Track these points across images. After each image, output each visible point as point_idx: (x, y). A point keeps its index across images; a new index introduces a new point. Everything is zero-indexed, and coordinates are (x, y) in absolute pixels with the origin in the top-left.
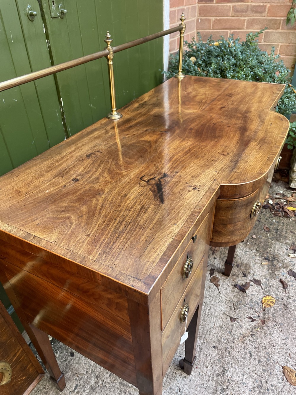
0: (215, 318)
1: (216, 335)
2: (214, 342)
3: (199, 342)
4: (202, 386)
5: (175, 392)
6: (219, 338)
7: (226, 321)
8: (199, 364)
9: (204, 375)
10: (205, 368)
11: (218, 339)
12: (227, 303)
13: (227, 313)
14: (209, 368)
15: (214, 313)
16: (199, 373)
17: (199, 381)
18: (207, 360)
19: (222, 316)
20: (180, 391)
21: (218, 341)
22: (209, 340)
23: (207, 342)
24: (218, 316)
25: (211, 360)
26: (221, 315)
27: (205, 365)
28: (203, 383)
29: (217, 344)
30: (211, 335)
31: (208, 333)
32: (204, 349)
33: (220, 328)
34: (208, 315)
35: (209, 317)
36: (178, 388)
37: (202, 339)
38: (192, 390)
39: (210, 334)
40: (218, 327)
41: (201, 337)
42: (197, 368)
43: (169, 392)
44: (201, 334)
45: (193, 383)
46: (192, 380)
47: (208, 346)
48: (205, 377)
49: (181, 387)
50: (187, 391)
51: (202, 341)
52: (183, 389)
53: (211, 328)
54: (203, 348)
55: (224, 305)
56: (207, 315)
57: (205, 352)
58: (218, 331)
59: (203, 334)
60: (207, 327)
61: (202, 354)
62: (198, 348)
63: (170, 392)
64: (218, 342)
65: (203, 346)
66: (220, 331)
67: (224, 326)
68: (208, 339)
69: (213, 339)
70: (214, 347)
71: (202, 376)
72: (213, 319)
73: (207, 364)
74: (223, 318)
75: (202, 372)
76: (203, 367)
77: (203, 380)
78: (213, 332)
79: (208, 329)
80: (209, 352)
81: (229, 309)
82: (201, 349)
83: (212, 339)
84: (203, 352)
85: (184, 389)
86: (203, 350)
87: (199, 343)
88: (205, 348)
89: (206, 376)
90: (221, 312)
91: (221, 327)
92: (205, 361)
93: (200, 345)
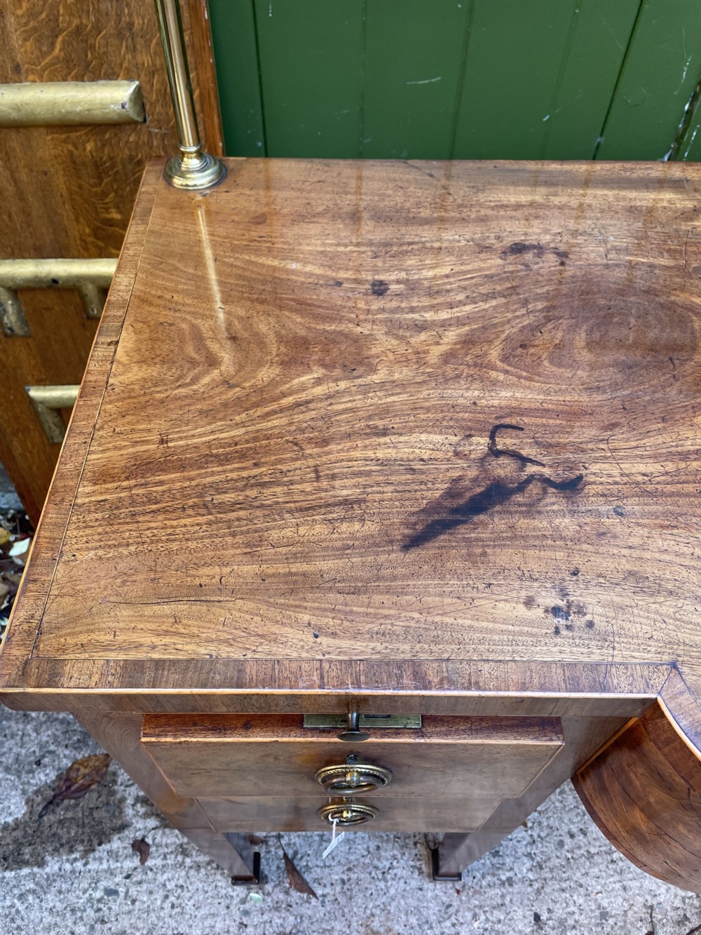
0: (618, 886)
1: (572, 908)
2: (549, 911)
3: (525, 871)
4: (426, 927)
5: (376, 862)
6: (571, 922)
7: (632, 924)
8: (471, 894)
9: (453, 919)
10: (469, 915)
11: (566, 920)
12: (692, 905)
13: (660, 917)
14: (476, 925)
15: (630, 876)
16: (450, 906)
17: (431, 912)
18: (492, 913)
19: (640, 905)
20: (384, 873)
21: (562, 922)
22: (545, 893)
23: (538, 892)
24: (631, 893)
25: (499, 921)
26: (641, 900)
27: (477, 911)
28: (434, 925)
29: (550, 922)
30: (563, 895)
31: (564, 885)
32: (516, 891)
33: (601, 913)
34: (612, 861)
35: (610, 866)
36: (388, 865)
37: (537, 876)
38: (402, 902)
39: (563, 890)
40: (599, 907)
41: (541, 868)
42: (458, 892)
43: (368, 847)
44: (548, 864)
45: (419, 900)
46: (424, 892)
47: (529, 899)
48: (448, 924)
49: (395, 871)
50: (392, 891)
51: (531, 876)
52: (393, 879)
53: (581, 886)
54: (516, 888)
55: (676, 896)
56: (609, 858)
57: (508, 898)
58: (587, 908)
59: (551, 870)
60: (578, 874)
61: (498, 891)
62: (509, 874)
63: (371, 849)
64: (556, 924)
65: (520, 885)
66: (591, 918)
67: (611, 921)
68: (548, 890)
69: (558, 905)
70: (537, 918)
71: (446, 916)
72: (611, 880)
73: (483, 918)
74: (635, 909)
75: (457, 911)
76: (469, 909)
77: (440, 922)
78: (575, 898)
79: (575, 878)
80: (516, 908)
81: (676, 918)
82: (510, 881)
83: (553, 901)
84: (504, 891)
85: (394, 883)
86: (511, 890)
87: (521, 872)
88: (518, 893)
89: (454, 925)
90: (649, 898)
91: (604, 915)
92: (487, 909)
93: (519, 876)
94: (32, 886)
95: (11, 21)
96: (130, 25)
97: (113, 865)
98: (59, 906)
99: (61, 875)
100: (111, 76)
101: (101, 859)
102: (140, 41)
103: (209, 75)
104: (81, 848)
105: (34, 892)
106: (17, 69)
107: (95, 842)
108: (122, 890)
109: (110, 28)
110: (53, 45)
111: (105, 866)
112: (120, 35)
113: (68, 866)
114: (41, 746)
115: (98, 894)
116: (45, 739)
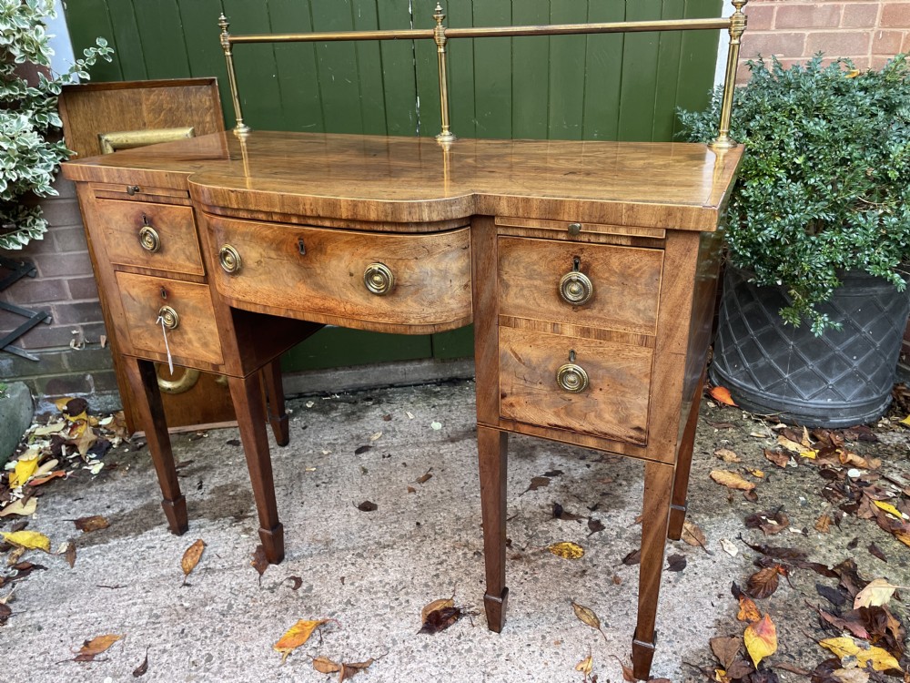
79: (442, 507)
80: (406, 522)
83: (428, 517)
84: (399, 516)
86: (403, 515)
88: (407, 516)
91: (459, 519)
94: (99, 552)
95: (144, 107)
96: (191, 107)
97: (153, 537)
98: (115, 557)
99: (118, 545)
100: (182, 126)
101: (146, 537)
102: (194, 112)
103: (222, 121)
104: (133, 534)
105: (100, 554)
106: (145, 124)
107: (143, 531)
108: (158, 546)
109: (182, 108)
110: (160, 115)
111: (148, 538)
112: (186, 111)
113: (124, 542)
114: (111, 501)
115: (142, 549)
116: (113, 498)
